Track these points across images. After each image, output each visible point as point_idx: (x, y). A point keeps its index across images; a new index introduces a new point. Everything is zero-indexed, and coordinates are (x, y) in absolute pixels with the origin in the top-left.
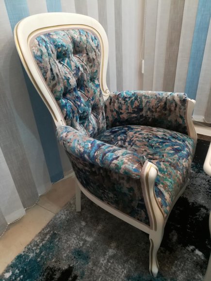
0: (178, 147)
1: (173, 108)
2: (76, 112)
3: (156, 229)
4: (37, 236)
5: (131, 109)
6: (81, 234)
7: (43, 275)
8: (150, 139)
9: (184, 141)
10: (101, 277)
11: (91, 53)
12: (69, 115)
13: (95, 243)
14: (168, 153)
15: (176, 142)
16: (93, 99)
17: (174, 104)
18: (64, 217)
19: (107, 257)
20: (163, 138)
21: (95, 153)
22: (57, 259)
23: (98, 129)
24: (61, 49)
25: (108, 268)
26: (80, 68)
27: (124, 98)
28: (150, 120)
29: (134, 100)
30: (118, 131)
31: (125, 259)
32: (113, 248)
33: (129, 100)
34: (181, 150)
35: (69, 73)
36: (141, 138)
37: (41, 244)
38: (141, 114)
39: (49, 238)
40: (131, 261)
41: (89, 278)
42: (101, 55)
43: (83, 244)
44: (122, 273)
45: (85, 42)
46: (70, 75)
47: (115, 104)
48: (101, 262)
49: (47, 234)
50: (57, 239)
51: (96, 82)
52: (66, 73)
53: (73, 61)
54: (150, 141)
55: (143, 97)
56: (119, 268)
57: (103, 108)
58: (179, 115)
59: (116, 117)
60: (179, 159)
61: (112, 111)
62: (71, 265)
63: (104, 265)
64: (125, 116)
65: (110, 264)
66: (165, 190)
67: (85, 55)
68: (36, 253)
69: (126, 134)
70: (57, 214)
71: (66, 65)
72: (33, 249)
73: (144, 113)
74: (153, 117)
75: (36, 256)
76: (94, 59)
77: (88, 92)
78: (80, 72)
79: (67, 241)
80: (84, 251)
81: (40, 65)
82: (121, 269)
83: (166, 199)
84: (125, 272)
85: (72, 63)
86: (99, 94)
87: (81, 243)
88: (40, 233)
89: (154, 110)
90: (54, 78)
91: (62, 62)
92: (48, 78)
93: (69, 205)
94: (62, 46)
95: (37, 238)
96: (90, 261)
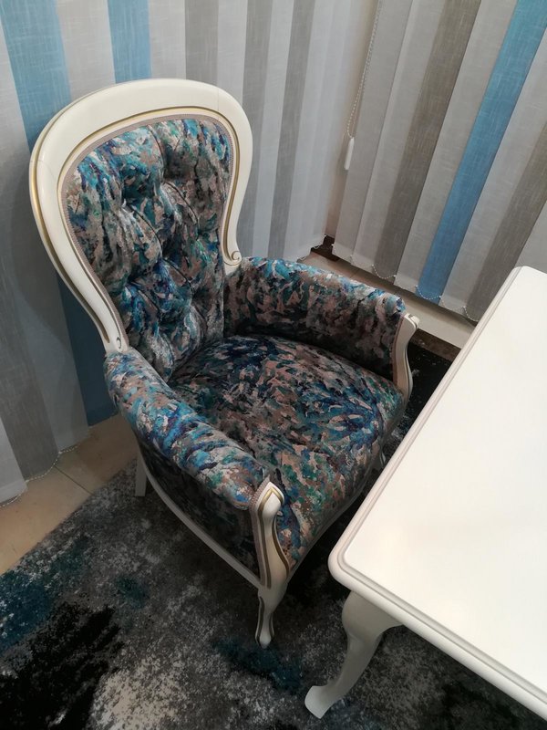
0: (358, 416)
1: (368, 328)
2: (153, 316)
3: (269, 586)
4: (47, 538)
5: (283, 308)
6: (138, 547)
7: (54, 618)
8: (305, 389)
9: (375, 402)
10: (164, 635)
11: (207, 177)
12: (138, 324)
13: (164, 569)
14: (332, 431)
15: (358, 404)
16: (198, 280)
17: (372, 320)
18: (107, 504)
19: (182, 600)
20: (332, 389)
21: (173, 442)
22: (83, 589)
23: (203, 340)
24: (134, 179)
25: (179, 621)
26: (176, 213)
27: (272, 281)
28: (319, 337)
29: (290, 289)
30: (246, 352)
31: (217, 607)
32: (197, 583)
33: (281, 287)
34: (361, 426)
35: (147, 233)
36: (289, 382)
37: (55, 556)
38: (301, 321)
39: (72, 546)
40: (226, 613)
41: (140, 634)
42: (229, 178)
43: (140, 568)
44: (205, 633)
45: (195, 154)
46: (150, 238)
47: (250, 290)
48: (169, 607)
49: (67, 536)
50: (88, 551)
51: (212, 238)
52: (140, 236)
53: (160, 204)
54: (305, 393)
55: (312, 287)
56: (201, 624)
57: (222, 293)
58: (378, 343)
59: (248, 316)
60: (352, 447)
61: (240, 302)
62: (110, 607)
63: (173, 614)
64: (267, 318)
65: (184, 614)
66: (303, 514)
67: (190, 183)
68: (43, 573)
69: (260, 366)
70: (94, 495)
71: (141, 213)
72: (38, 563)
73: (308, 321)
74: (326, 334)
75: (43, 578)
76: (210, 192)
77: (189, 265)
78: (174, 226)
79: (108, 556)
80: (140, 582)
81: (82, 234)
82: (205, 626)
83: (301, 533)
84: (211, 632)
85: (158, 209)
86: (214, 265)
87: (136, 565)
88: (54, 531)
89: (328, 320)
90: (109, 257)
91: (134, 208)
92: (96, 259)
93: (121, 479)
94: (138, 171)
95: (48, 543)
96: (148, 604)
